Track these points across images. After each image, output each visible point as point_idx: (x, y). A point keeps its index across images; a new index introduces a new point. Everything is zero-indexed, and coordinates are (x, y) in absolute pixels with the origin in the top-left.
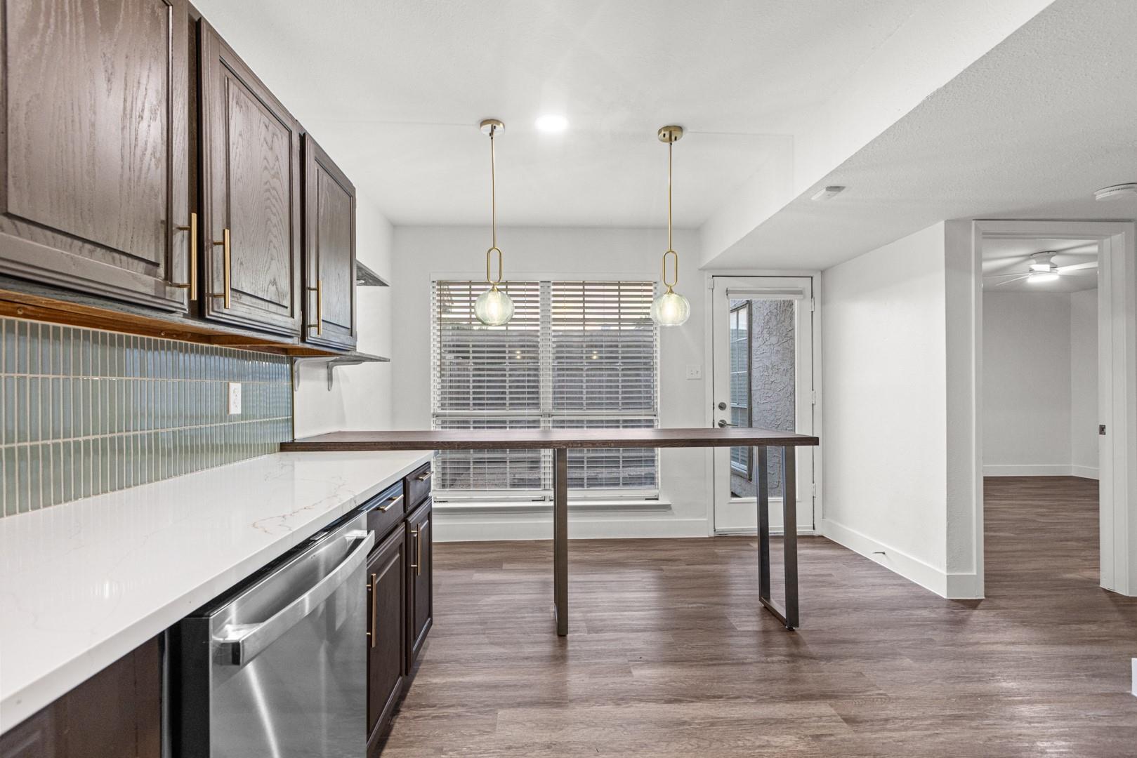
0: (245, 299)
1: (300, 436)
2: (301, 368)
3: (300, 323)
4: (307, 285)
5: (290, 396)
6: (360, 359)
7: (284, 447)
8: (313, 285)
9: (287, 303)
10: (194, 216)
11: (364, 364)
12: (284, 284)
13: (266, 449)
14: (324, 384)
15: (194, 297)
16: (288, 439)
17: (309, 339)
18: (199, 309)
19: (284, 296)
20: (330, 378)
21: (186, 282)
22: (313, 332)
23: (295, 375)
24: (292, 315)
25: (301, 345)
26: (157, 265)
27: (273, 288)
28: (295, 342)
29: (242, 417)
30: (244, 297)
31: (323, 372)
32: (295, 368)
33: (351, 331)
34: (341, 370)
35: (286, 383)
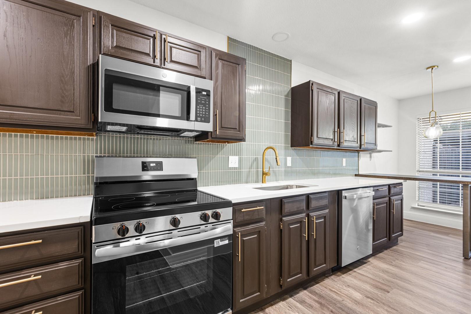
0: (347, 142)
1: (360, 173)
2: (361, 155)
3: (359, 144)
4: (362, 135)
5: (358, 162)
6: (380, 151)
7: (356, 175)
8: (363, 135)
9: (356, 141)
10: (338, 129)
11: (382, 152)
12: (355, 136)
13: (351, 175)
14: (369, 159)
15: (338, 144)
16: (357, 173)
17: (362, 148)
18: (339, 146)
19: (355, 139)
20: (371, 157)
21: (337, 141)
22: (363, 146)
23: (359, 156)
24: (357, 143)
25: (360, 149)
26: (333, 139)
27: (353, 138)
28: (358, 149)
29: (346, 167)
30: (347, 141)
31: (369, 155)
32: (359, 154)
33: (375, 144)
34: (374, 155)
35: (357, 159)
